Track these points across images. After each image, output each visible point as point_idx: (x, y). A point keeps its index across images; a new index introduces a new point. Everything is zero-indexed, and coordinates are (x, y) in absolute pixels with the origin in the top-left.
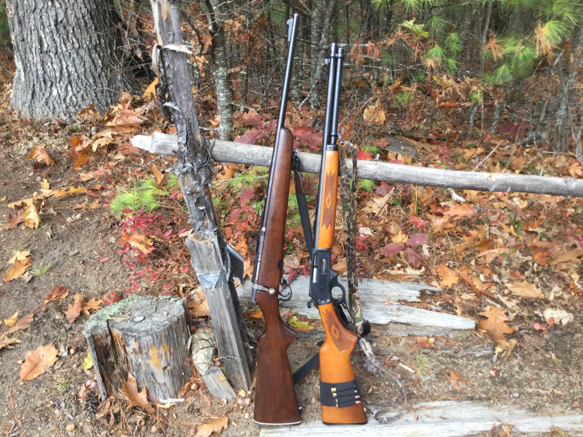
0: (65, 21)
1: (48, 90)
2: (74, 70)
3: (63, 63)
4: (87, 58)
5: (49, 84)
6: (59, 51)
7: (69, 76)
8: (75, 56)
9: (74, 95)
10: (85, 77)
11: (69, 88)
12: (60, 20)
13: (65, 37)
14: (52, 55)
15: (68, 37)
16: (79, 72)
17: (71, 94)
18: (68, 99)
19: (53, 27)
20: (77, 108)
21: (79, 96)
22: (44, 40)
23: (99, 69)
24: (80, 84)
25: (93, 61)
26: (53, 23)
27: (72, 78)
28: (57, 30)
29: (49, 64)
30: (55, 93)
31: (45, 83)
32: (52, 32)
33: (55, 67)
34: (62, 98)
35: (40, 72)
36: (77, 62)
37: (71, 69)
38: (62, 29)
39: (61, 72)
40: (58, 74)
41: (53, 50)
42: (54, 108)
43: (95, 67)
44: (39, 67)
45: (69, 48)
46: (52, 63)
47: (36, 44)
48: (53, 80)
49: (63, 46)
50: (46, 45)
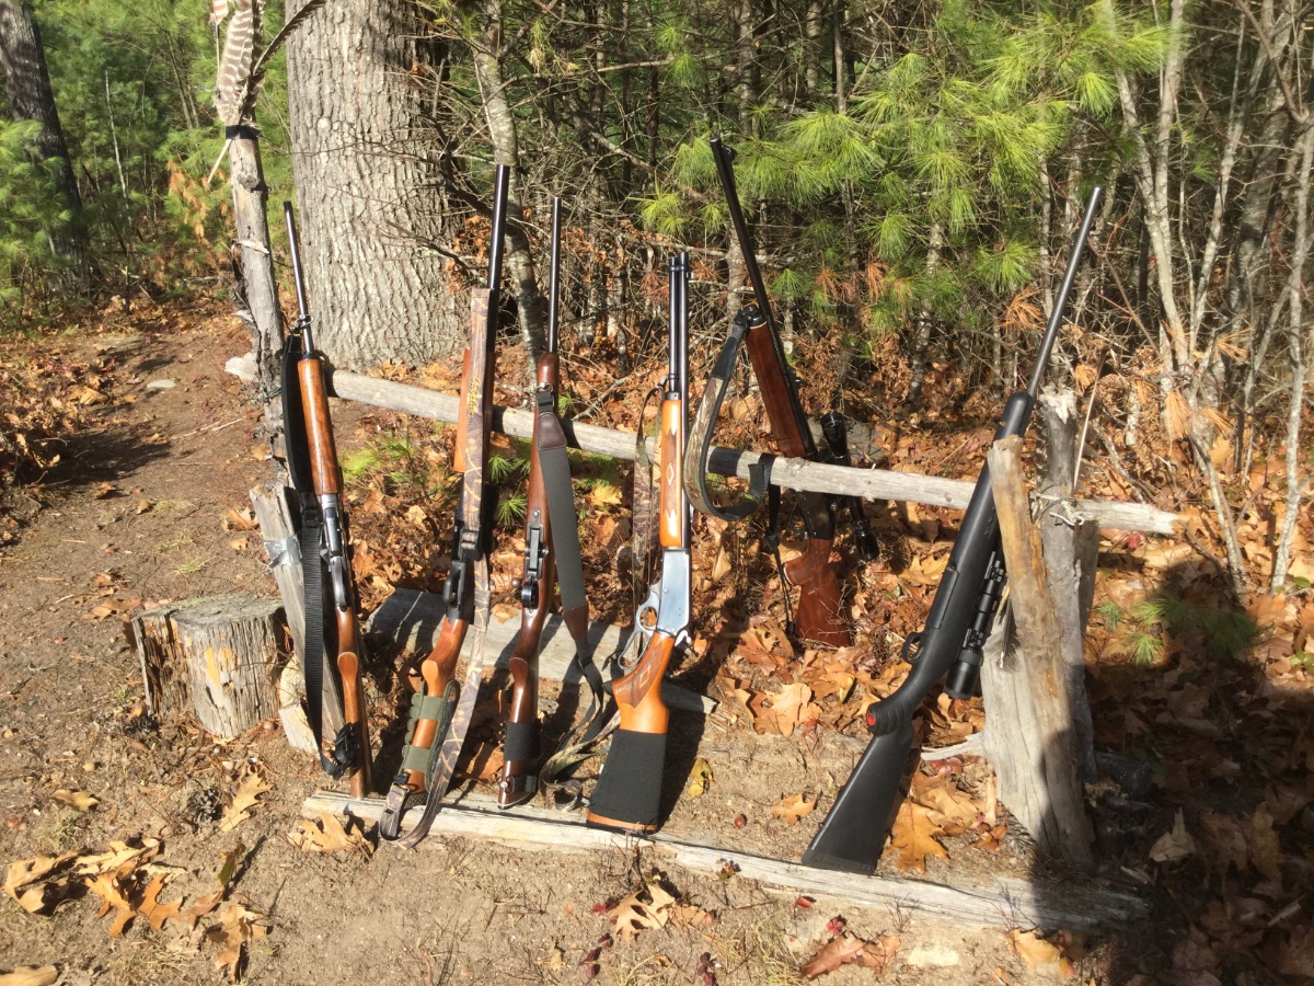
0: (365, 215)
1: (337, 321)
2: (375, 291)
3: (361, 280)
4: (396, 274)
5: (338, 313)
6: (356, 261)
7: (367, 302)
8: (377, 269)
9: (373, 331)
10: (392, 303)
11: (367, 320)
12: (358, 213)
13: (364, 240)
14: (345, 267)
15: (368, 239)
16: (383, 295)
17: (368, 329)
18: (363, 338)
19: (348, 224)
20: (375, 352)
21: (380, 333)
22: (335, 244)
23: (416, 293)
24: (383, 315)
25: (407, 279)
26: (347, 219)
27: (371, 304)
28: (354, 228)
29: (341, 282)
30: (345, 327)
31: (334, 311)
32: (346, 231)
33: (349, 285)
34: (355, 334)
35: (329, 294)
36: (381, 279)
37: (372, 290)
38: (359, 228)
39: (357, 294)
40: (351, 298)
41: (346, 259)
42: (343, 351)
43: (410, 289)
44: (328, 286)
45: (369, 257)
46: (344, 280)
47: (324, 251)
48: (345, 307)
49: (361, 254)
50: (337, 253)
